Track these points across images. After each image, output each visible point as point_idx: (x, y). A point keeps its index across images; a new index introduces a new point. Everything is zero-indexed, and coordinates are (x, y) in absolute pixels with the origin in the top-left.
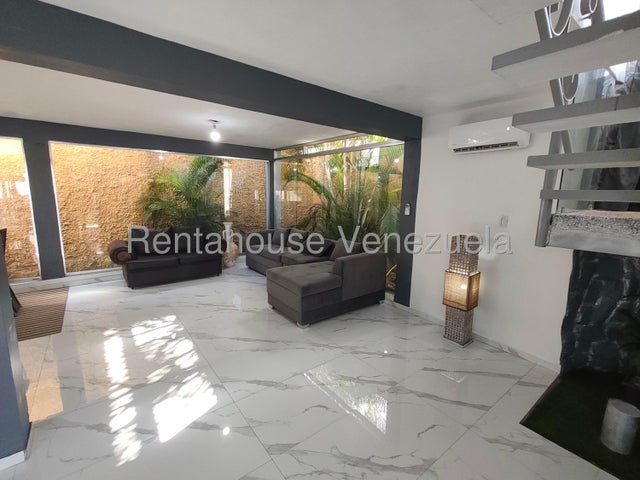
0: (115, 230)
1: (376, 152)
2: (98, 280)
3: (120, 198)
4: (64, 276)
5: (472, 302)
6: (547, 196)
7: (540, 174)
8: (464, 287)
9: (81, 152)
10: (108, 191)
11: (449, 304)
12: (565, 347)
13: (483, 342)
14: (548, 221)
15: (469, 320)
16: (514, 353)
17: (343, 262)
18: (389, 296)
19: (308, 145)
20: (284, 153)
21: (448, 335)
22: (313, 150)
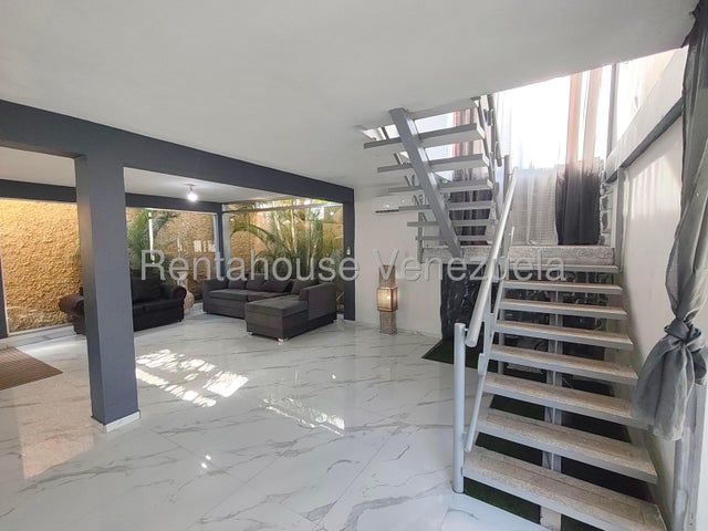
0: (48, 288)
1: (322, 210)
2: (46, 338)
3: (54, 253)
4: (6, 336)
5: (394, 307)
6: (420, 239)
7: (415, 230)
8: (389, 298)
9: (10, 206)
10: (40, 246)
11: (381, 310)
12: (443, 323)
13: (403, 332)
14: (422, 251)
15: (393, 318)
16: (420, 334)
17: (308, 291)
18: (340, 316)
19: (260, 201)
20: (232, 207)
21: (382, 330)
22: (265, 206)
